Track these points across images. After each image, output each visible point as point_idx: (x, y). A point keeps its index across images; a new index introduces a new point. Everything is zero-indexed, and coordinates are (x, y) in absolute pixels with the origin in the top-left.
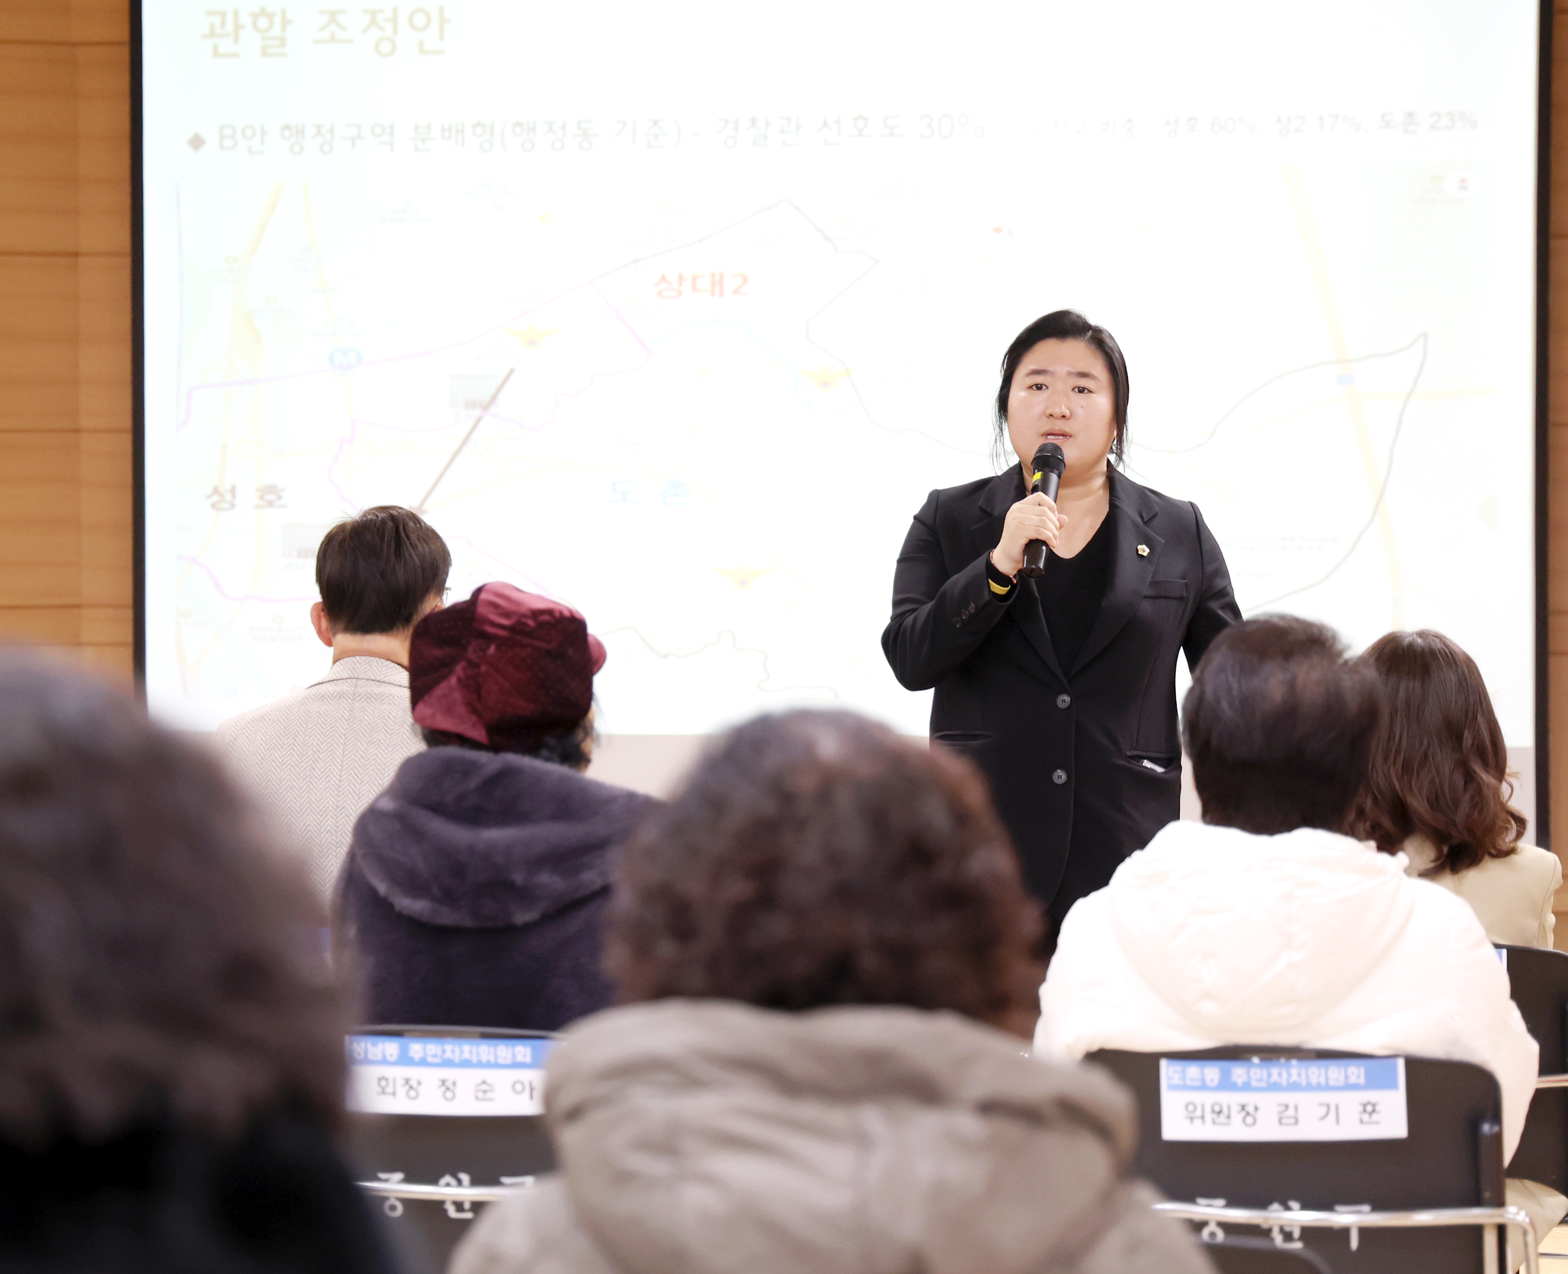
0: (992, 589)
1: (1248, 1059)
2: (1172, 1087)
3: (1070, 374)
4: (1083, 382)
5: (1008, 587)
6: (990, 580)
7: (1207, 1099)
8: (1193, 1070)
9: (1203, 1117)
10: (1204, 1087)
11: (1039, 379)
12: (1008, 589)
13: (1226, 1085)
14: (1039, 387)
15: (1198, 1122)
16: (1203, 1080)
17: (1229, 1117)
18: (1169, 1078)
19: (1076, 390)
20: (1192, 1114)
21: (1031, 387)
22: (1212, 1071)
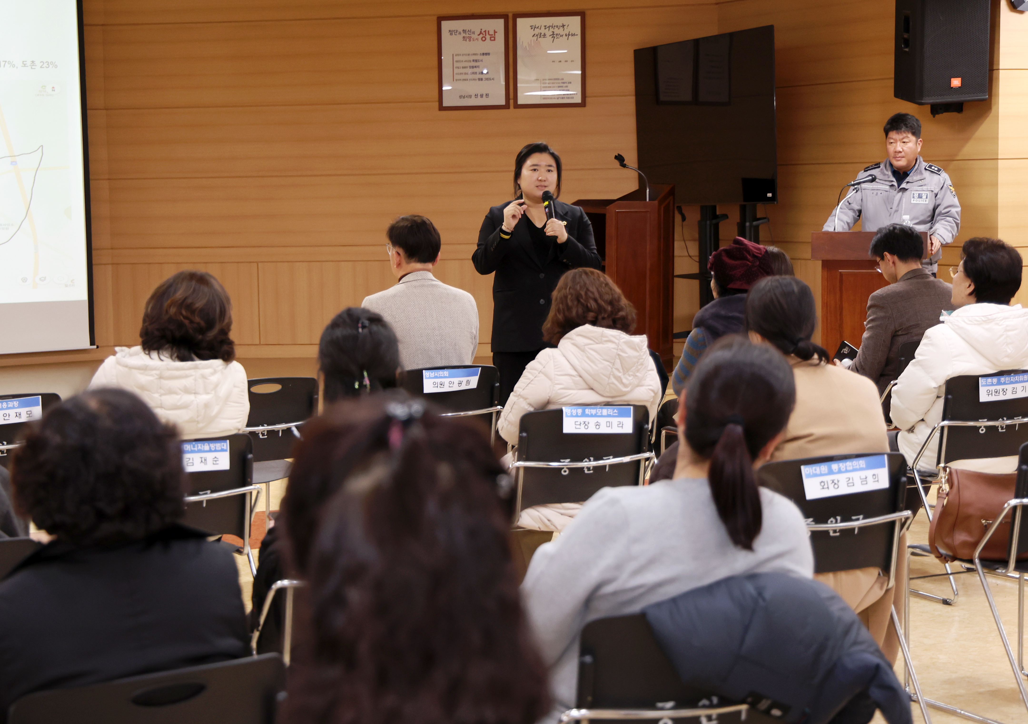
0: (501, 236)
1: (1010, 374)
2: (982, 386)
3: (546, 166)
4: (550, 168)
5: (509, 235)
6: (501, 234)
7: (993, 388)
8: (989, 380)
9: (992, 394)
10: (992, 385)
11: (535, 167)
12: (510, 236)
13: (999, 383)
14: (535, 170)
15: (990, 395)
16: (992, 382)
17: (999, 393)
18: (982, 383)
19: (547, 171)
20: (989, 393)
21: (532, 170)
22: (995, 380)
